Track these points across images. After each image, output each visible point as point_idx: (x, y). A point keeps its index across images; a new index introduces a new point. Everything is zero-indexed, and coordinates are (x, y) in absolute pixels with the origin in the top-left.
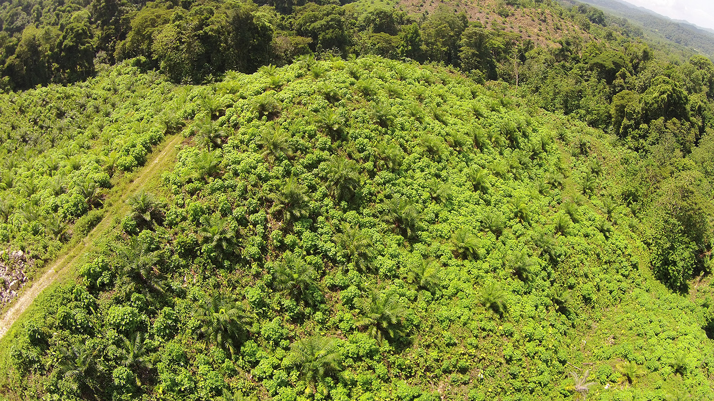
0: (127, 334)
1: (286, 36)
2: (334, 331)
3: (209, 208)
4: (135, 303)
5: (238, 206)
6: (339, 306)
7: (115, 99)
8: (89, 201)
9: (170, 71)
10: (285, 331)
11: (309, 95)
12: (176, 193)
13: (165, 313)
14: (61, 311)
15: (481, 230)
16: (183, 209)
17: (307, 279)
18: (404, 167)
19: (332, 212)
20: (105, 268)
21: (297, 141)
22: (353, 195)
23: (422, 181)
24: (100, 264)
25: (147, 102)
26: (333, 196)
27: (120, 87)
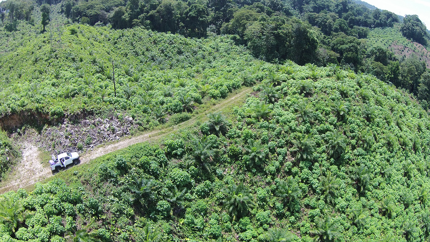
0: (178, 186)
1: (325, 49)
2: (296, 230)
3: (255, 136)
4: (191, 171)
5: (273, 140)
6: (306, 217)
7: (217, 55)
8: (184, 107)
9: (253, 49)
10: (269, 220)
11: (331, 89)
12: (239, 121)
13: (206, 183)
14: (143, 159)
15: (399, 201)
16: (240, 131)
17: (295, 196)
18: (372, 149)
19: (324, 162)
20: (181, 147)
21: (318, 115)
22: (339, 157)
23: (378, 161)
24: (179, 143)
25: (235, 62)
26: (328, 154)
27: (221, 49)
